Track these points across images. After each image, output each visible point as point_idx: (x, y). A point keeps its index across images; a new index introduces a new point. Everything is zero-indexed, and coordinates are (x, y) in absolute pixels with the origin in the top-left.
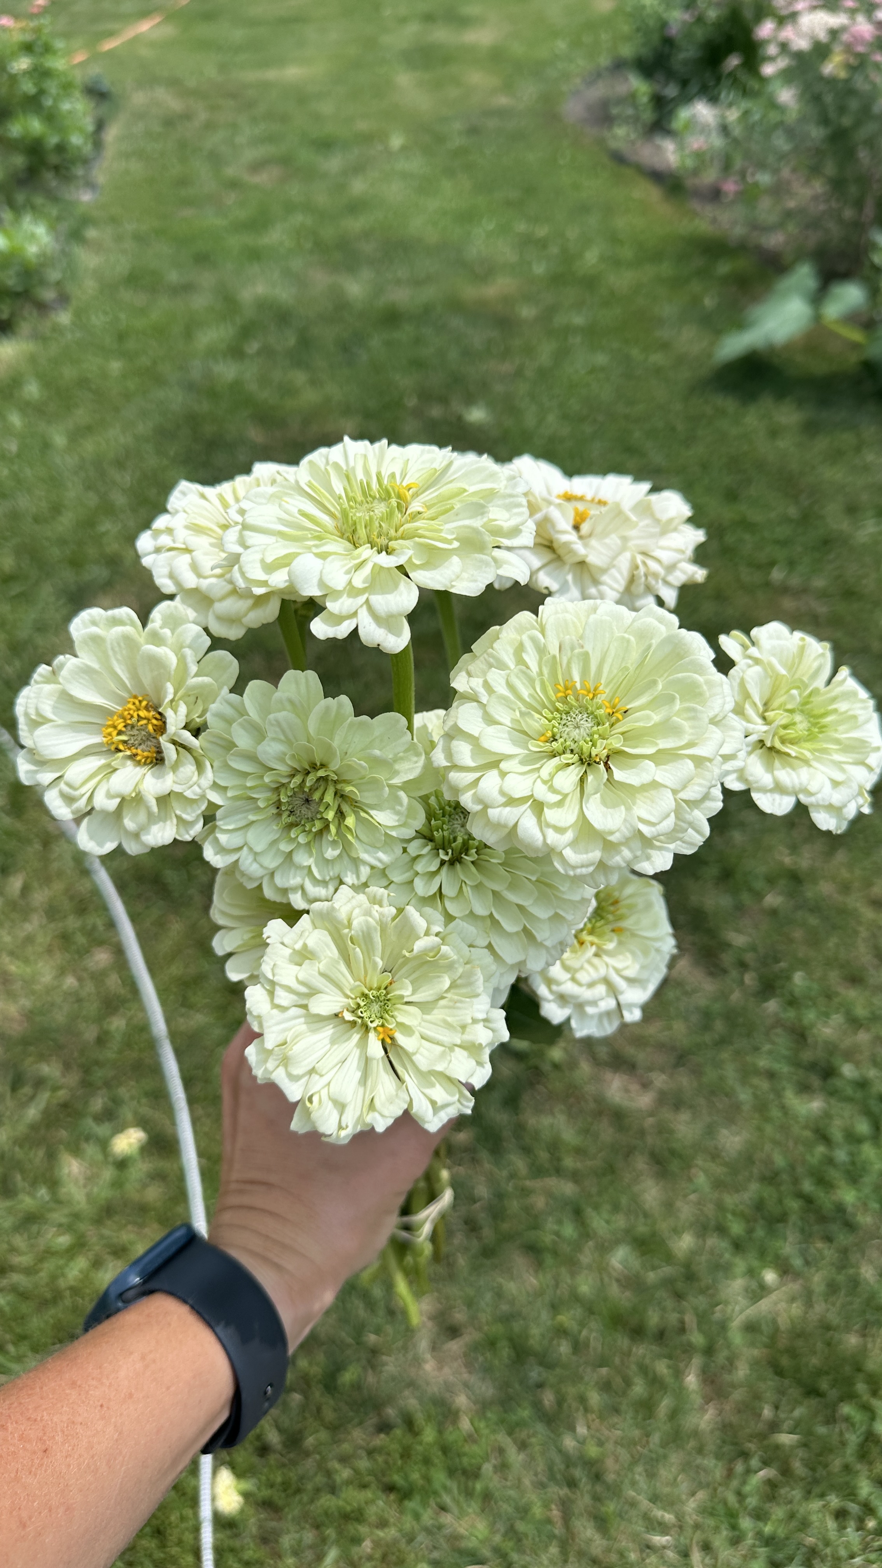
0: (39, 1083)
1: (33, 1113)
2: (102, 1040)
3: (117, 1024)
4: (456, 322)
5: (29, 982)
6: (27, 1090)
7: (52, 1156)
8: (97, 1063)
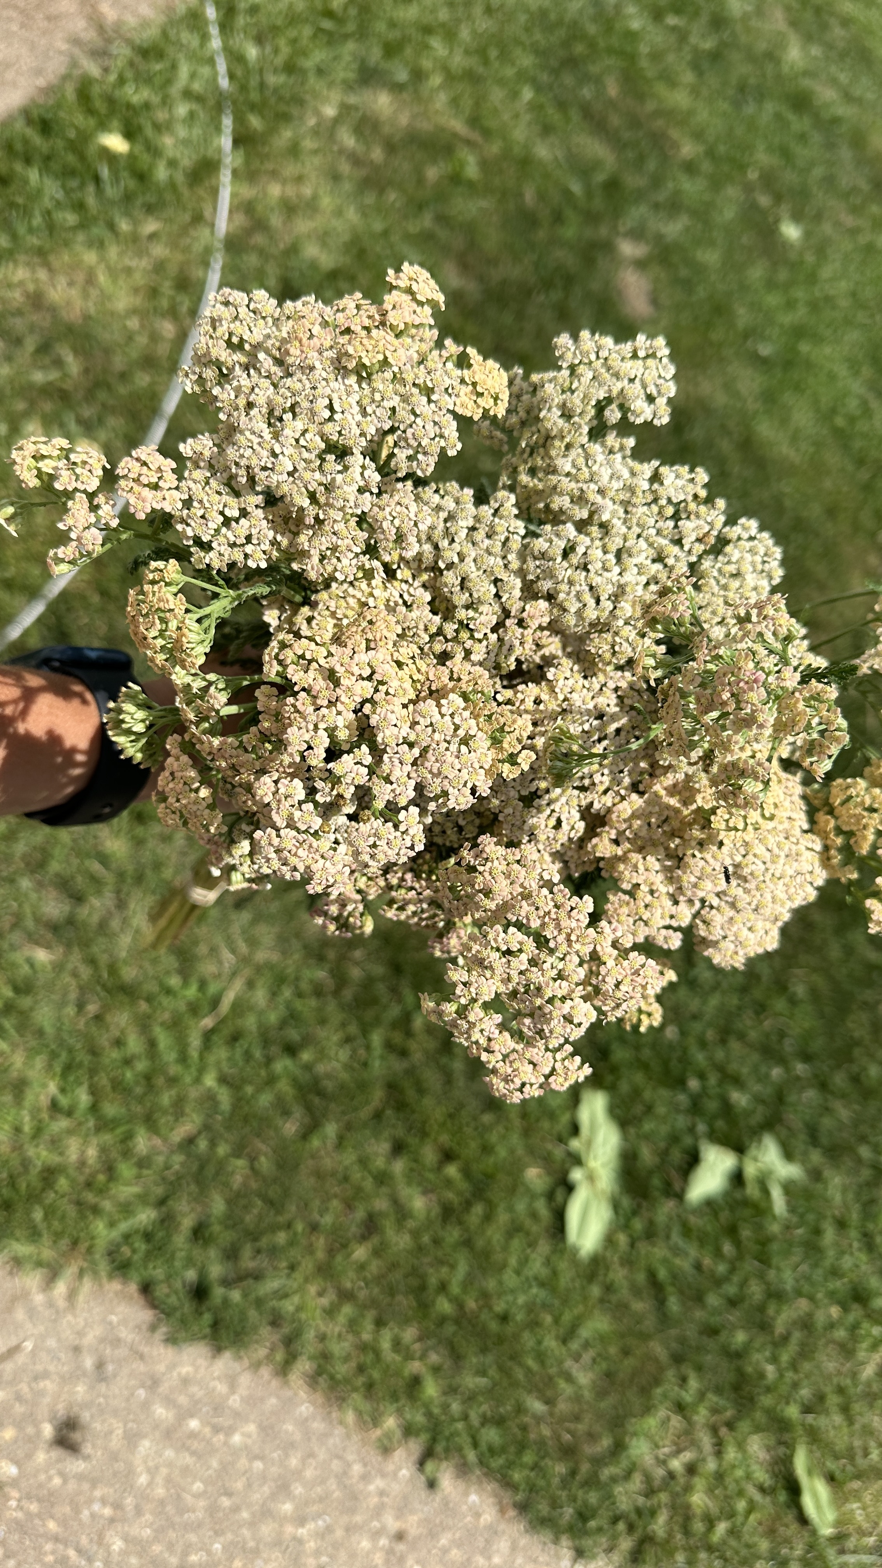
0: (58, 363)
1: (38, 377)
2: (124, 376)
3: (142, 380)
4: (846, 154)
5: (105, 297)
6: (47, 361)
7: (27, 414)
8: (109, 387)
